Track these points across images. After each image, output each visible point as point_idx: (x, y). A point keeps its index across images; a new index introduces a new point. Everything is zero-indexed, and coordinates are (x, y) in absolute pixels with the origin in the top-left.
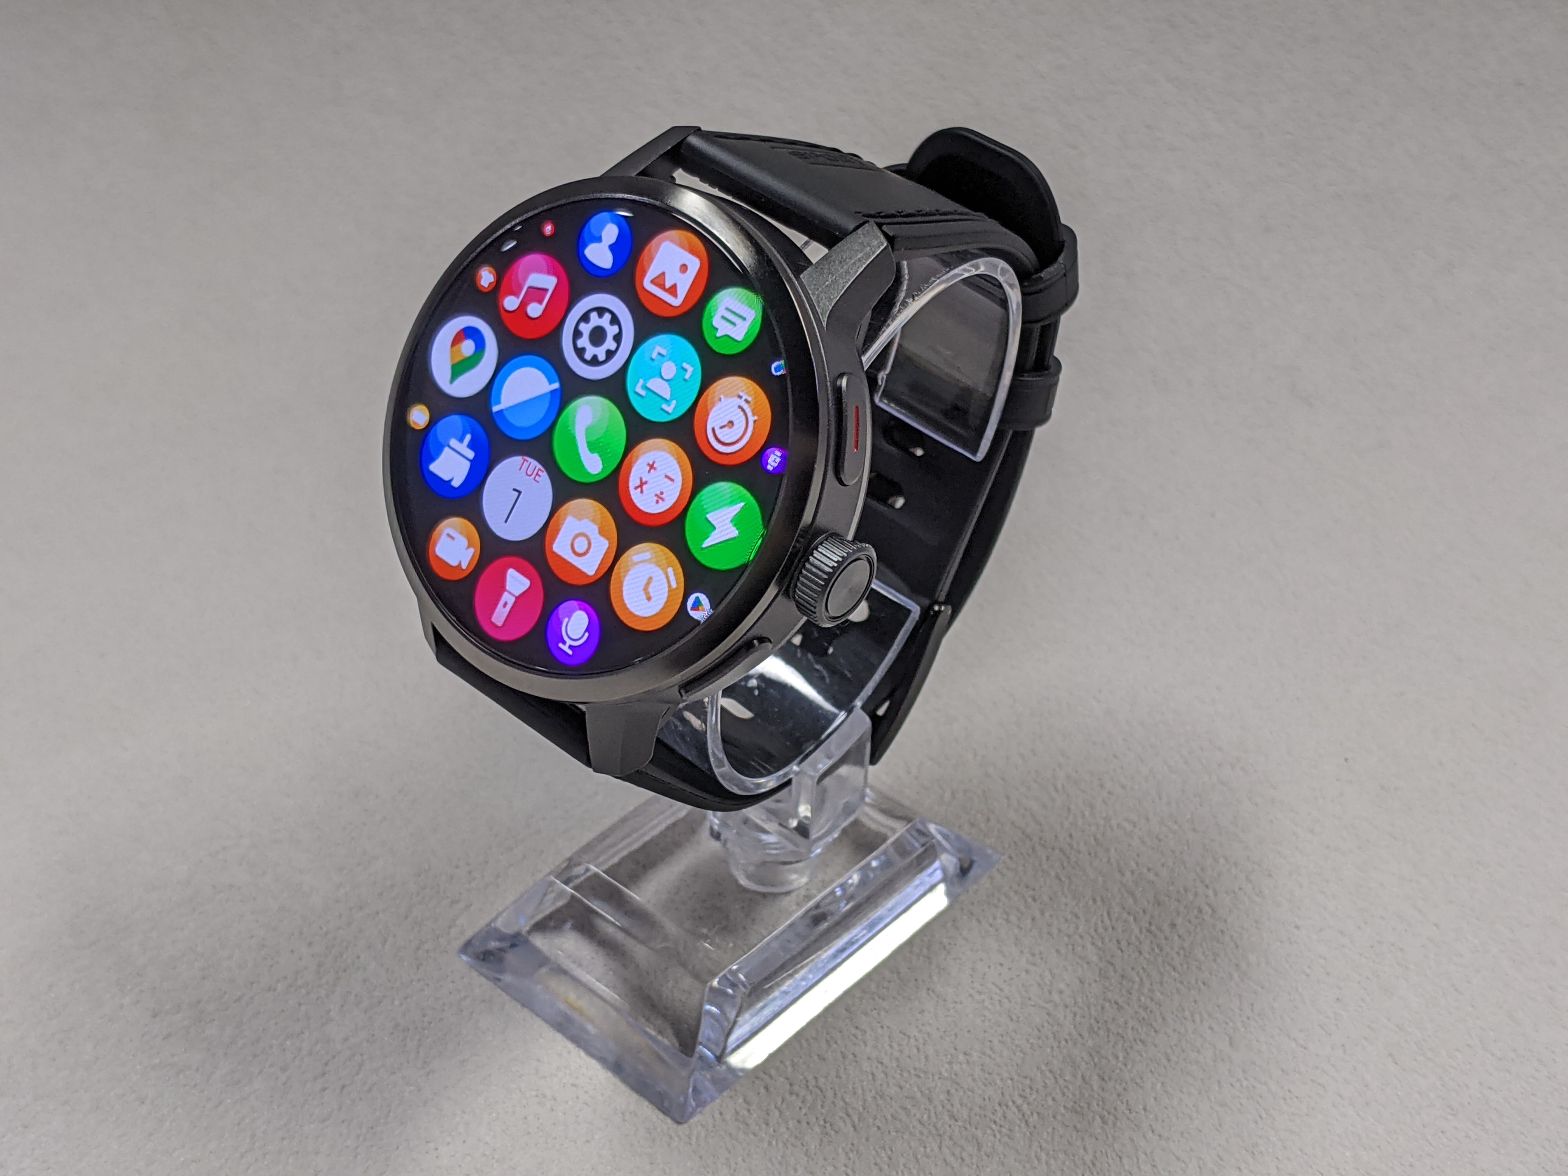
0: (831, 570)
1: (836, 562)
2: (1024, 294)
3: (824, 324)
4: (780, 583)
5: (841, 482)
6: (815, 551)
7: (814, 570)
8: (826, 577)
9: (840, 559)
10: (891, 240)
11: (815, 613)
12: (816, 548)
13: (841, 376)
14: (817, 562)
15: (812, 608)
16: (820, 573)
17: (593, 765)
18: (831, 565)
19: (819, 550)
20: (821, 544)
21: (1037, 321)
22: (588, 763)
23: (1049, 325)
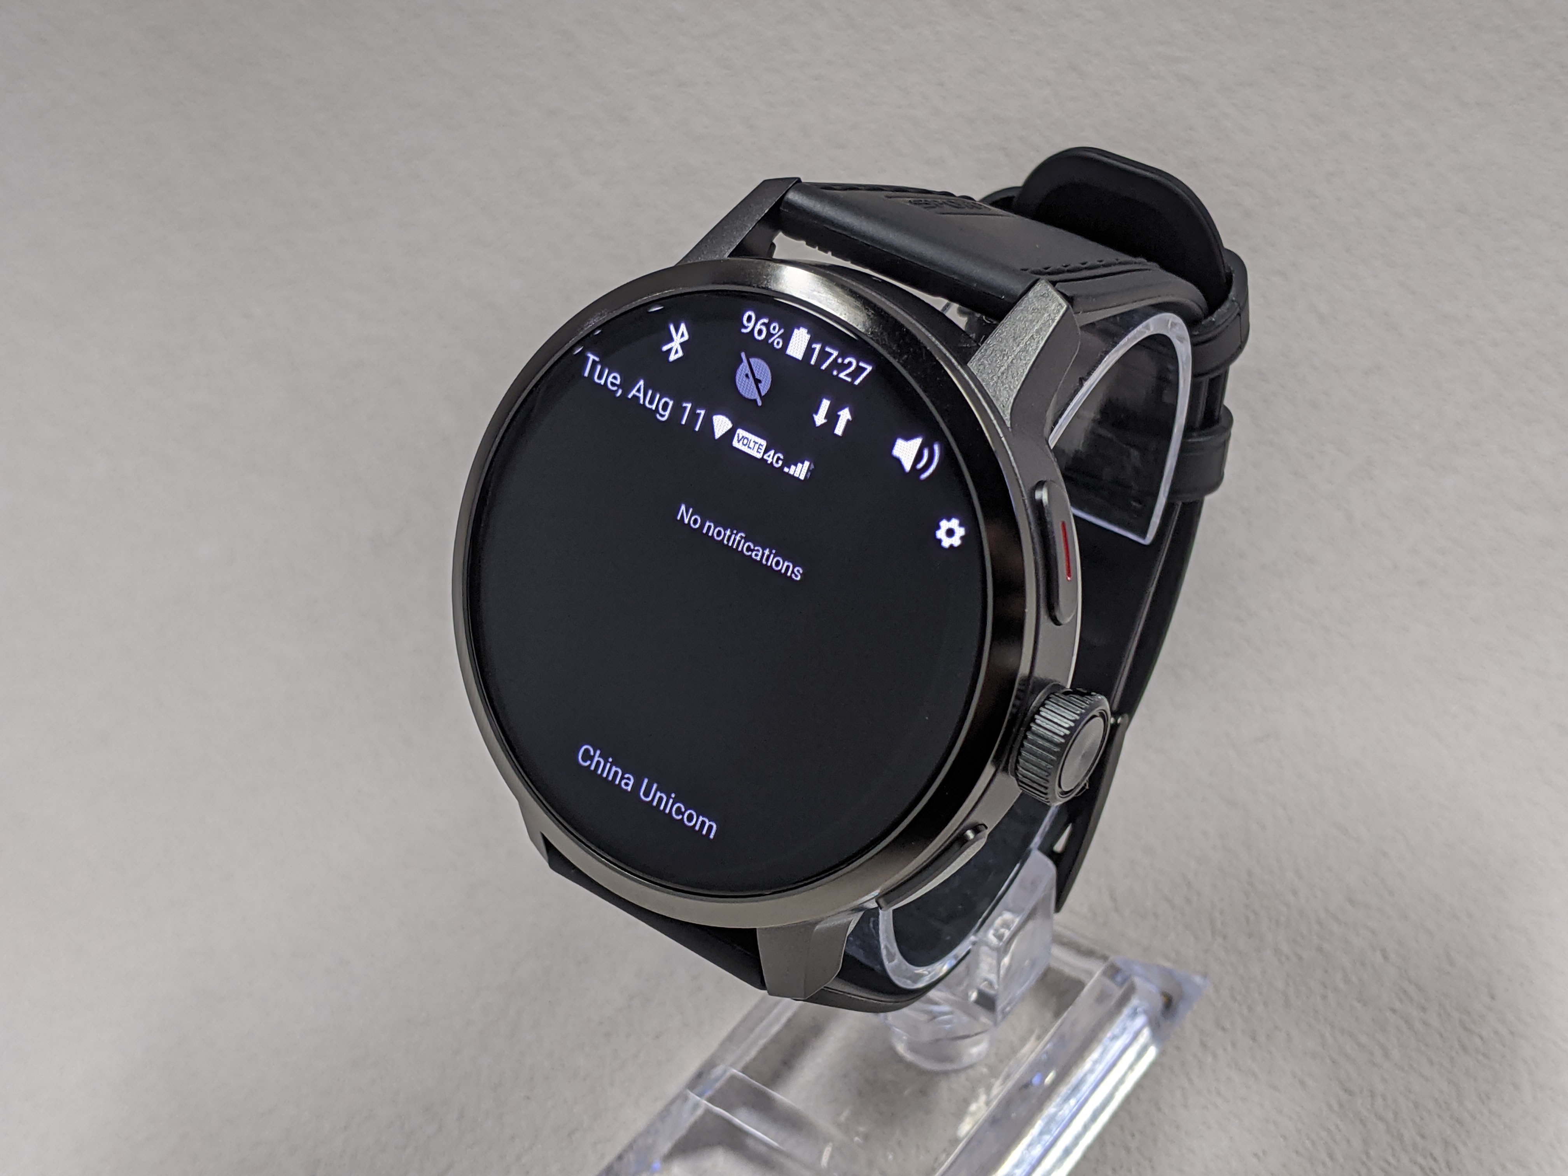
0: (1063, 741)
1: (1067, 729)
2: (1194, 345)
3: (1008, 424)
4: (997, 761)
5: (1056, 621)
6: (1037, 717)
7: (1041, 742)
8: (1057, 749)
9: (1072, 724)
10: (1070, 300)
11: (1046, 794)
12: (1038, 712)
13: (1040, 485)
14: (1041, 731)
15: (1042, 790)
16: (1047, 744)
17: (768, 989)
18: (1062, 734)
19: (1042, 714)
20: (1043, 705)
21: (1206, 373)
22: (762, 985)
23: (1219, 376)
